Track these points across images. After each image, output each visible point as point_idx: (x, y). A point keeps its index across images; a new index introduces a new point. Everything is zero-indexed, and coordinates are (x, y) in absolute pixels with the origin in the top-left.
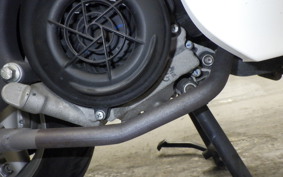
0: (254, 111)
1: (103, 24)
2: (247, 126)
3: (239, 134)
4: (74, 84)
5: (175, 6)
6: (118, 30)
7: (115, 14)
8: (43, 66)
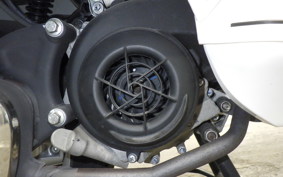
0: (255, 136)
1: (142, 83)
2: (250, 152)
3: (243, 161)
4: (112, 132)
5: (201, 60)
6: (155, 88)
7: (154, 75)
8: (86, 115)
